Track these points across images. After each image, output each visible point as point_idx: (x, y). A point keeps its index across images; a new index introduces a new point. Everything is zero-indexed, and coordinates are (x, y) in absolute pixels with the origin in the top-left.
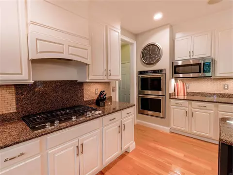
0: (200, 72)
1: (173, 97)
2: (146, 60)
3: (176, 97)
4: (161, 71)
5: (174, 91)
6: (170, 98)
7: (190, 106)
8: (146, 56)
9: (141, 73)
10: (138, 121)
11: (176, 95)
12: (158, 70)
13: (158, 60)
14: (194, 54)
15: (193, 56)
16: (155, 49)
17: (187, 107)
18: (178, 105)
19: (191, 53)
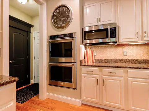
0: (107, 37)
1: (84, 64)
2: (56, 23)
3: (86, 64)
4: (71, 35)
5: (84, 58)
6: (81, 65)
7: (100, 73)
8: (56, 19)
9: (51, 37)
10: (48, 94)
11: (86, 62)
12: (69, 34)
13: (68, 23)
14: (101, 20)
15: (100, 22)
16: (65, 12)
17: (97, 75)
18: (89, 72)
19: (98, 20)
